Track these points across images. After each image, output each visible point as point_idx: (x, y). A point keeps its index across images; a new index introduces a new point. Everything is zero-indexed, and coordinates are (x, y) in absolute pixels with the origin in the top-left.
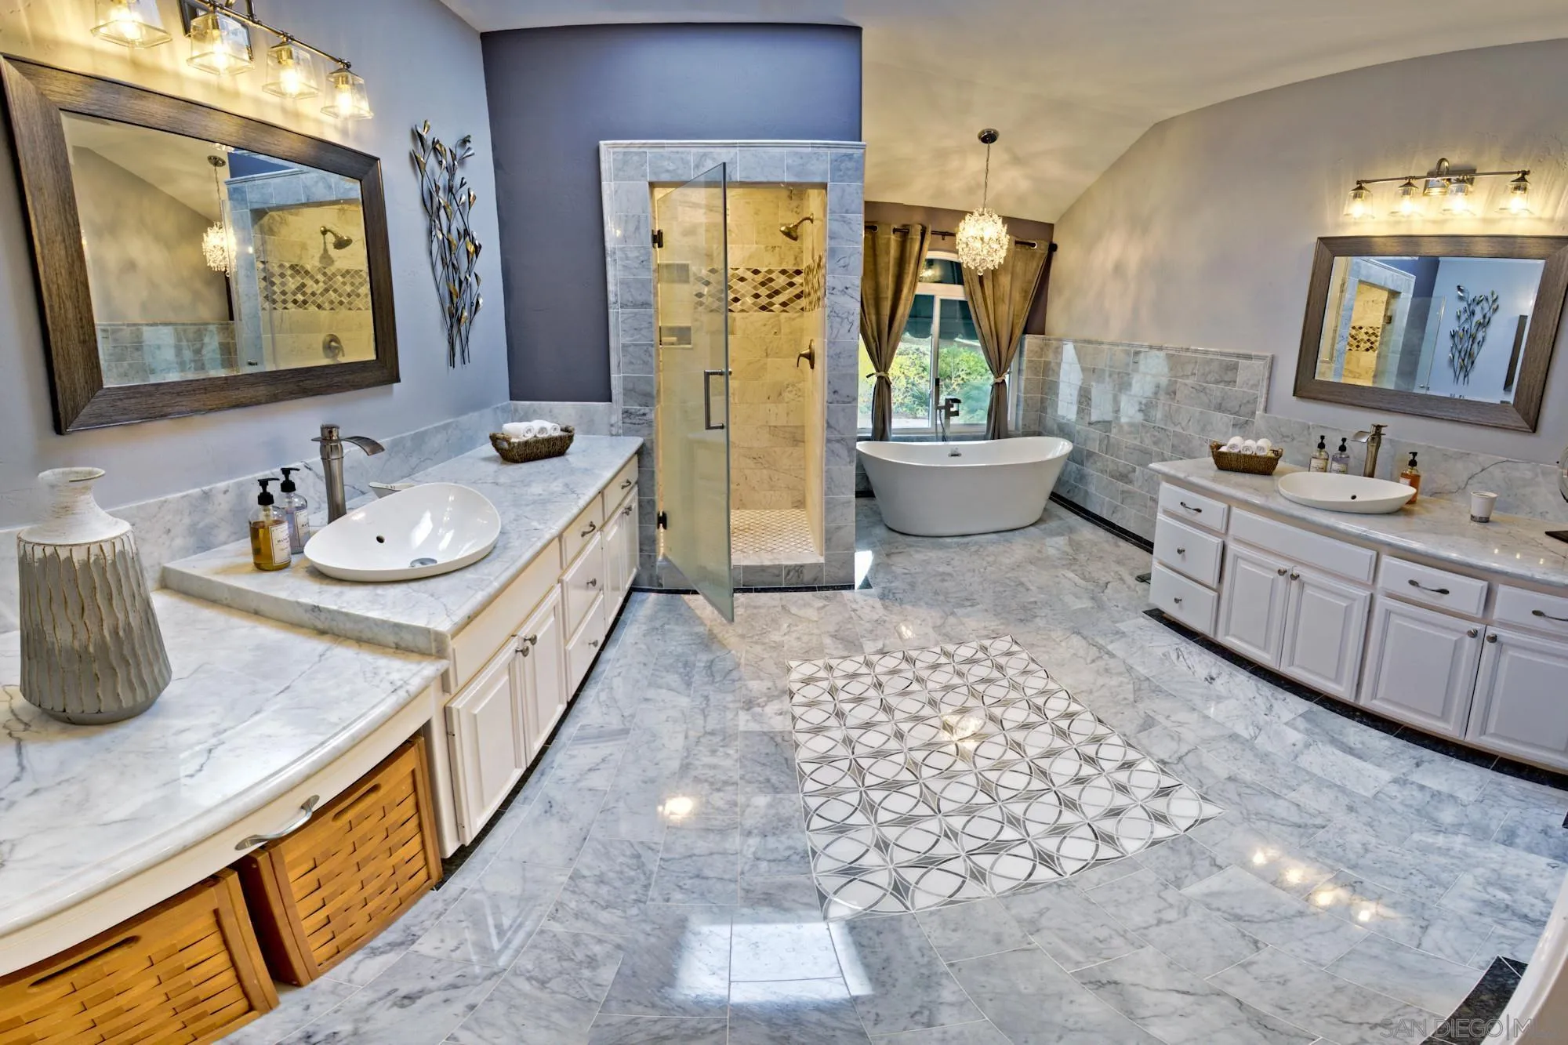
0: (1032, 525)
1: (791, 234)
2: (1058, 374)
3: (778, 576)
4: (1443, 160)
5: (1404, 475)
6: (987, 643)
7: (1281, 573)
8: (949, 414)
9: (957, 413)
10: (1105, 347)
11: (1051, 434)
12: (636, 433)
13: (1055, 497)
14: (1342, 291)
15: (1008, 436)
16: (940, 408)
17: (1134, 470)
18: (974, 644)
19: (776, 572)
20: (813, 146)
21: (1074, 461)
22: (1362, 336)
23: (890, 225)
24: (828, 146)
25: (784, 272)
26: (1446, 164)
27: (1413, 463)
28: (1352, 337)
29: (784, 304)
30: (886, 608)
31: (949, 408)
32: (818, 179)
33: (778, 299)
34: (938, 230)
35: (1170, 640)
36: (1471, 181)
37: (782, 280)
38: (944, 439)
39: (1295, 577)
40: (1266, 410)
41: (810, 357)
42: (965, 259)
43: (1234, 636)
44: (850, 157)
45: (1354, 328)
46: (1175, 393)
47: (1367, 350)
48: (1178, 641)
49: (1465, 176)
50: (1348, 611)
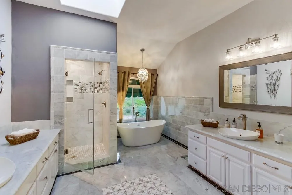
0: (158, 142)
1: (100, 74)
2: (160, 104)
3: (98, 163)
4: (249, 38)
5: (257, 130)
6: (150, 176)
7: (223, 156)
8: (137, 115)
9: (138, 115)
10: (171, 98)
11: (160, 119)
12: (59, 128)
13: (162, 135)
14: (228, 77)
15: (151, 120)
16: (135, 114)
17: (181, 127)
18: (147, 177)
19: (97, 162)
20: (106, 53)
21: (166, 125)
22: (236, 88)
23: (121, 71)
24: (110, 53)
25: (98, 83)
26: (250, 39)
27: (259, 126)
28: (234, 89)
29: (98, 91)
30: (125, 168)
31: (137, 114)
32: (107, 61)
33: (96, 90)
34: (133, 72)
35: (194, 176)
36: (259, 42)
37: (98, 85)
38: (136, 121)
39: (227, 158)
40: (212, 111)
41: (105, 104)
42: (139, 79)
43: (212, 175)
44: (114, 56)
45: (234, 86)
46: (189, 108)
47: (239, 92)
48: (197, 176)
49: (257, 41)
50: (244, 170)
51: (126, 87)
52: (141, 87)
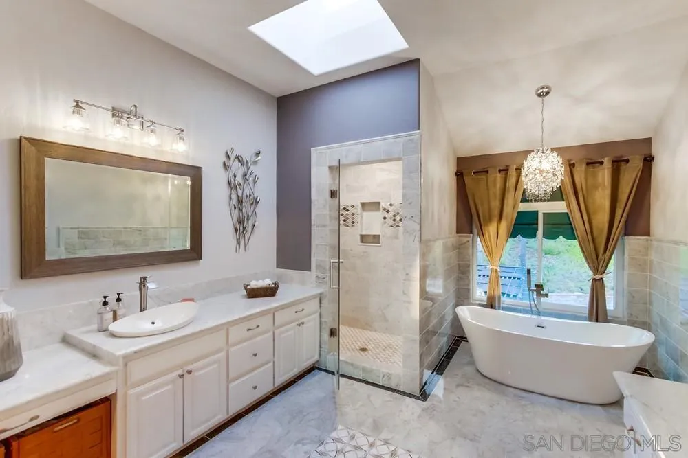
3: (378, 376)
8: (541, 296)
12: (321, 287)
16: (533, 291)
23: (496, 167)
24: (401, 136)
31: (539, 291)
32: (396, 156)
38: (538, 313)
44: (412, 141)
51: (508, 209)
52: (569, 207)
